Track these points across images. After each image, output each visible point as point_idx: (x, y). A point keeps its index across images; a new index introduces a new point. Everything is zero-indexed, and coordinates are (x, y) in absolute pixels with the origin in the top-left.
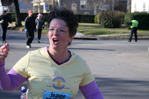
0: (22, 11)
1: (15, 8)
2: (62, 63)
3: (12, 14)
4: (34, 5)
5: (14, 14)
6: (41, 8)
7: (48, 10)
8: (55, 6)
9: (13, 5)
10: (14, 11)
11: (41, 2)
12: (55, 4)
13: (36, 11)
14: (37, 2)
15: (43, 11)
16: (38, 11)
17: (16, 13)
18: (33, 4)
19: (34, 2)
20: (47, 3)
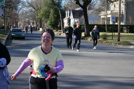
0: (90, 22)
1: (84, 20)
2: (47, 54)
3: (82, 25)
4: (102, 17)
5: (83, 25)
6: (108, 19)
7: (114, 22)
8: (121, 18)
9: (83, 17)
10: (84, 23)
11: (108, 15)
12: (121, 16)
13: (103, 23)
14: (105, 14)
15: (109, 23)
16: (105, 23)
17: (85, 25)
18: (100, 16)
19: (102, 15)
20: (113, 15)
